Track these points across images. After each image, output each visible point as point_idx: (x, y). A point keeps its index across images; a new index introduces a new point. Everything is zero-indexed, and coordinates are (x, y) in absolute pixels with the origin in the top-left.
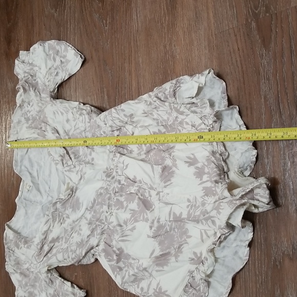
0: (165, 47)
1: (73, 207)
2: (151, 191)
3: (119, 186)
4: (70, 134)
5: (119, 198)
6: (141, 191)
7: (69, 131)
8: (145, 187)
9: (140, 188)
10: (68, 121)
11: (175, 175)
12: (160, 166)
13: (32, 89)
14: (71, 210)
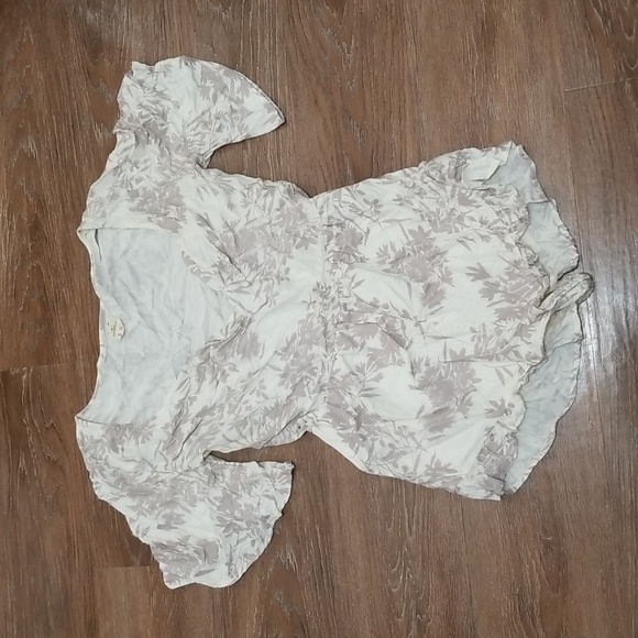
0: (473, 100)
1: (244, 352)
2: (405, 320)
3: (346, 313)
4: (237, 229)
5: (344, 331)
6: (387, 321)
7: (235, 224)
8: (395, 314)
9: (386, 314)
10: (231, 206)
11: (446, 295)
12: (422, 284)
13: (156, 142)
14: (240, 356)
